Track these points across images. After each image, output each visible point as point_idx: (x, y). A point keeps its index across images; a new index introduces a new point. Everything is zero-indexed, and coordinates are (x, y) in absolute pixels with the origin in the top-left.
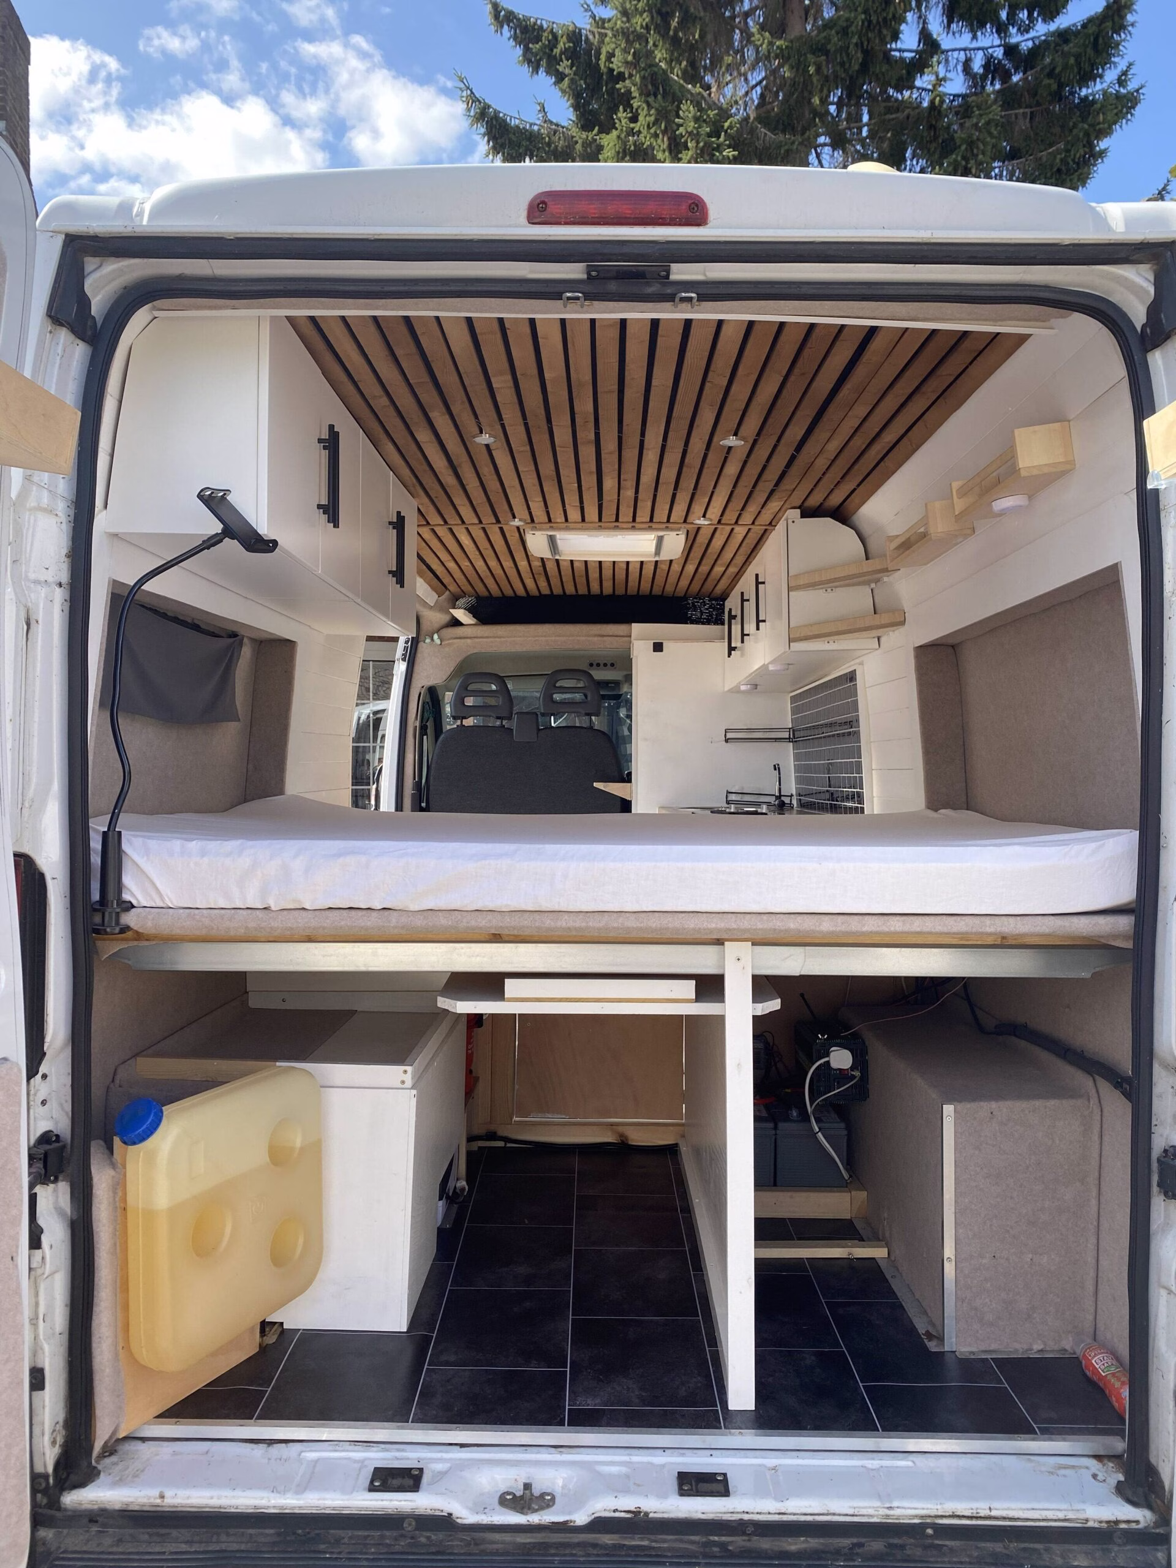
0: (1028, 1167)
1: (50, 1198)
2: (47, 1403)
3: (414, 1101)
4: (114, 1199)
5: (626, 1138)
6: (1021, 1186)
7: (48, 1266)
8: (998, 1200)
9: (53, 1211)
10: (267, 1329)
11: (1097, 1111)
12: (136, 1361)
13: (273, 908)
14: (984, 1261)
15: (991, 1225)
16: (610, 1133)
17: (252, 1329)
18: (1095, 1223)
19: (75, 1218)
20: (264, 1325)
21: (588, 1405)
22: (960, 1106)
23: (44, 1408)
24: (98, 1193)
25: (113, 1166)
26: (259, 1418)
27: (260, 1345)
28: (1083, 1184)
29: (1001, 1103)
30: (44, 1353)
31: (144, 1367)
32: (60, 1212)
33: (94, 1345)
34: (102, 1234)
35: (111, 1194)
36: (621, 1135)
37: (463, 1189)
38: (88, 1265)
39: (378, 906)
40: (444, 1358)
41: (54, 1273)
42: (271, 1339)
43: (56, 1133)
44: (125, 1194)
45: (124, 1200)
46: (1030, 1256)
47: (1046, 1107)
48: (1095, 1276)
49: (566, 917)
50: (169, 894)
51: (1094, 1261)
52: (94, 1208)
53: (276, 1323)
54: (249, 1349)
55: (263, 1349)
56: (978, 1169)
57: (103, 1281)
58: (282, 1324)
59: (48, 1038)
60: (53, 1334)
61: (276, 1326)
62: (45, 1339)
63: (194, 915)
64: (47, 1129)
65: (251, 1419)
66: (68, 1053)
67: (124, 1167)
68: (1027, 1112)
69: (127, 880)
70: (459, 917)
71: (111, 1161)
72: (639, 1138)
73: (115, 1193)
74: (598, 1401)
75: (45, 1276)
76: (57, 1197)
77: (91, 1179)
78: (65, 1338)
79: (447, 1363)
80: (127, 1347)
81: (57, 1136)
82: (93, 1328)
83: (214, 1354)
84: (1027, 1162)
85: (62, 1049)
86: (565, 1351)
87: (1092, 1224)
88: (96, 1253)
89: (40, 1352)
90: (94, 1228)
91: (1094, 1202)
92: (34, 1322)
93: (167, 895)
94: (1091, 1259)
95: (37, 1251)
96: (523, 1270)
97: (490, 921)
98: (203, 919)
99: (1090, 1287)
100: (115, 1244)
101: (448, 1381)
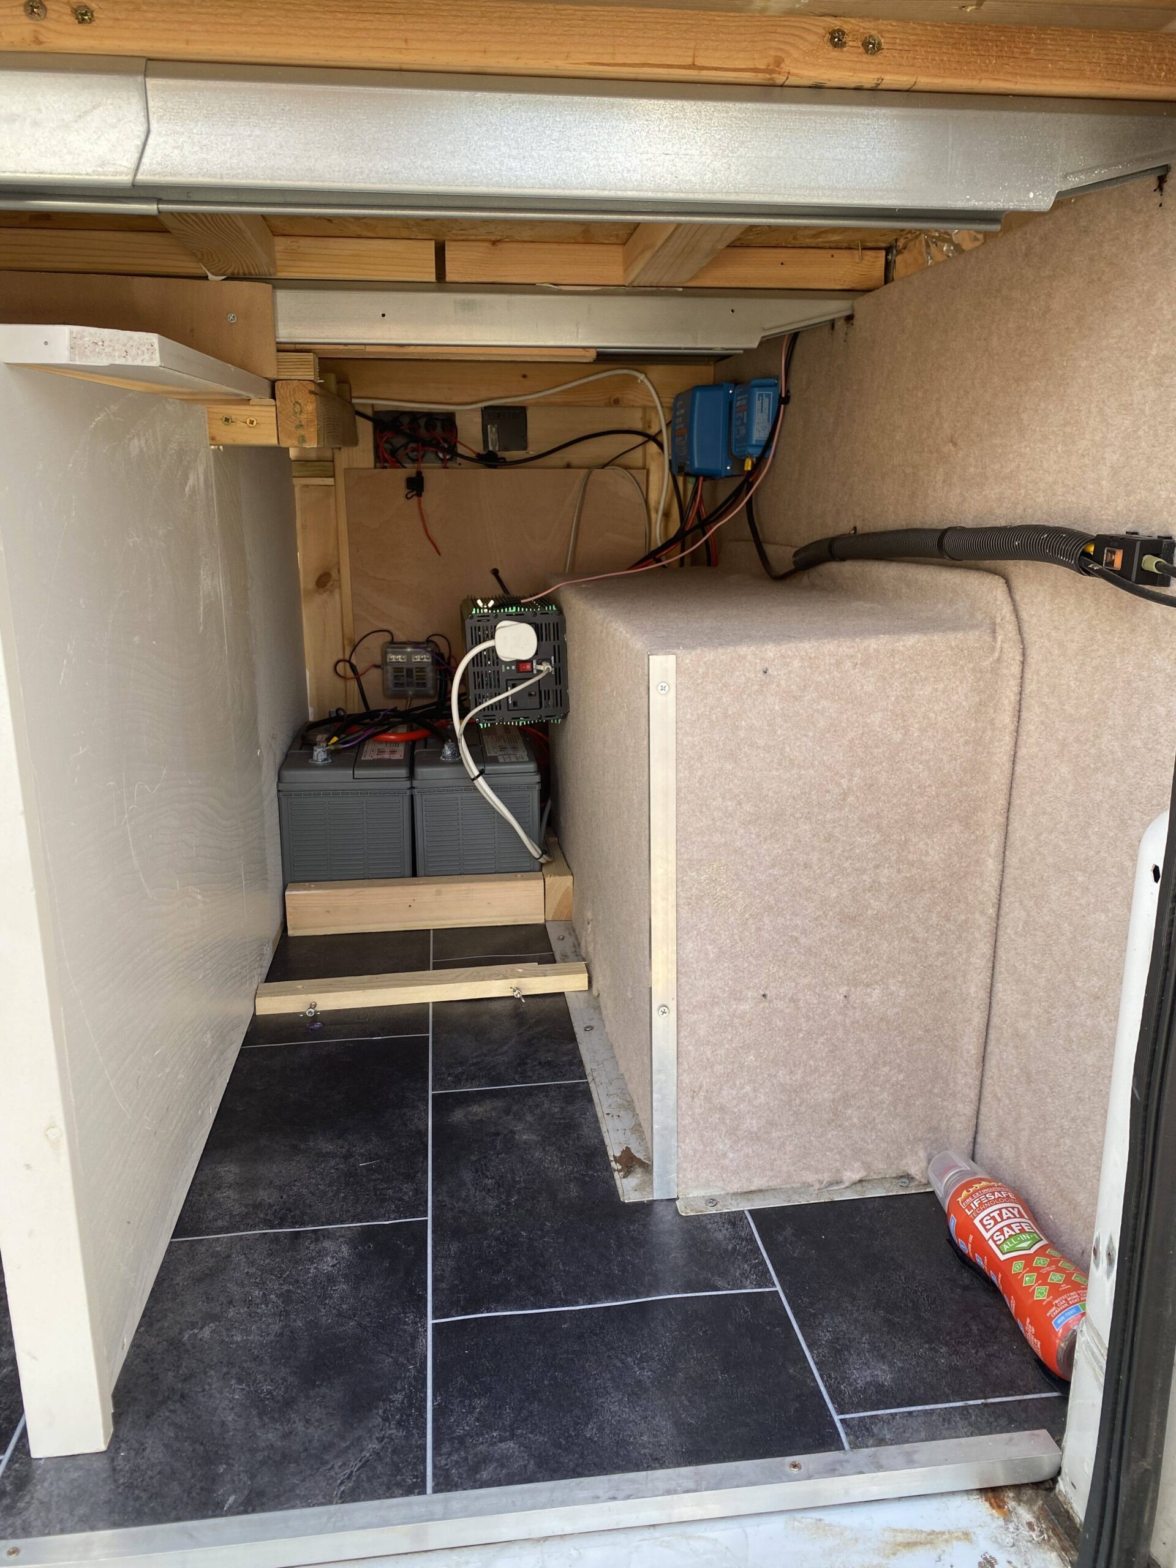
0: (845, 795)
6: (827, 840)
8: (775, 871)
11: (1013, 654)
14: (744, 1007)
15: (758, 929)
18: (991, 911)
22: (689, 657)
28: (967, 826)
29: (789, 648)
46: (844, 989)
47: (893, 653)
48: (983, 1027)
51: (983, 994)
56: (731, 805)
68: (848, 664)
84: (844, 783)
87: (983, 913)
91: (991, 865)
94: (975, 989)
99: (970, 1046)
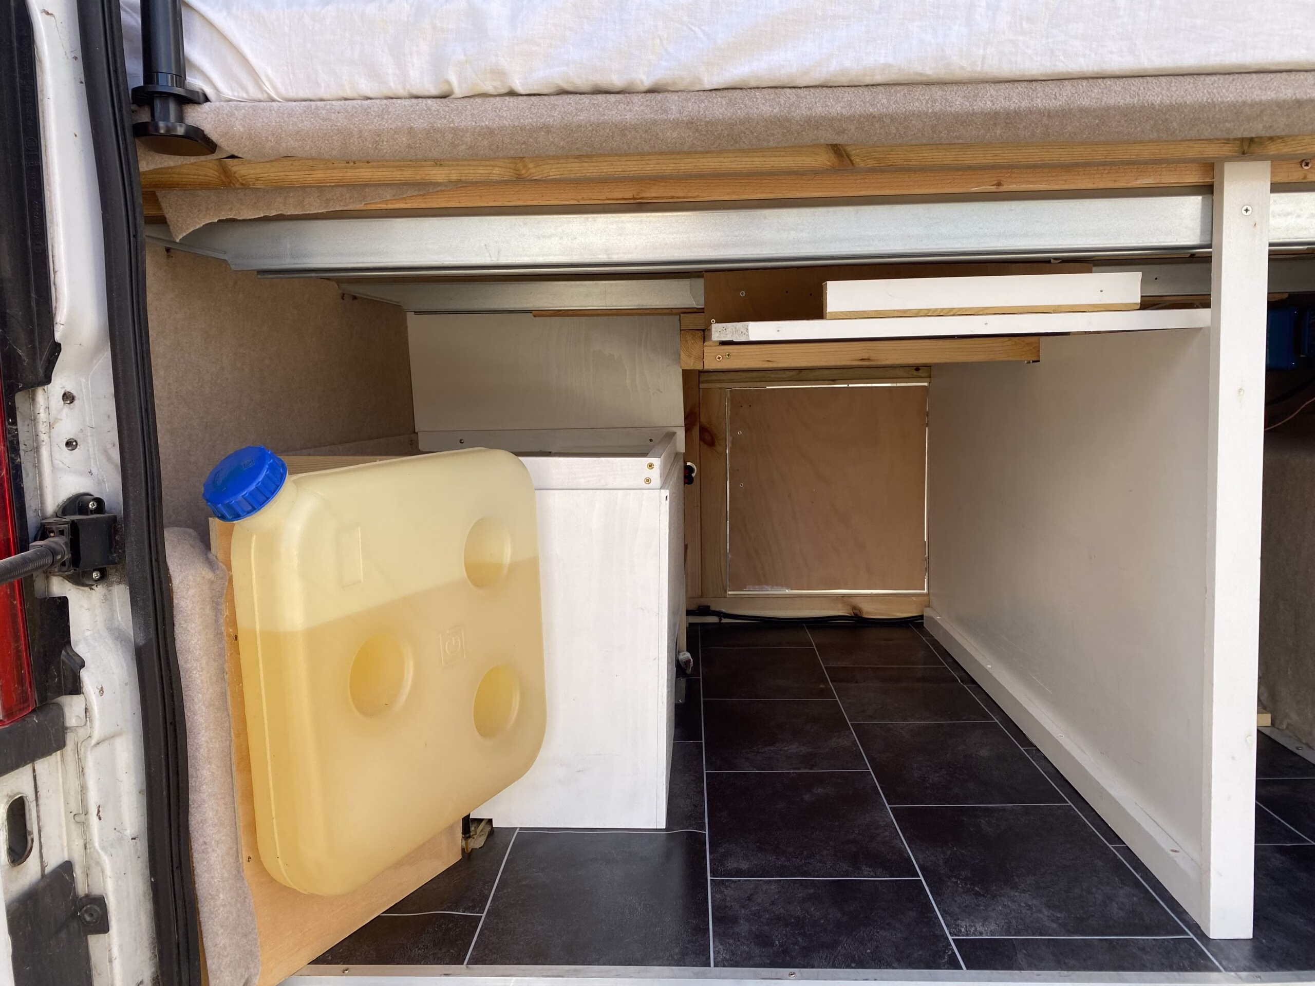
1: (98, 611)
2: (116, 952)
3: (666, 506)
4: (216, 621)
5: (860, 610)
7: (97, 723)
9: (105, 633)
10: (472, 829)
12: (273, 880)
13: (458, 92)
16: (840, 606)
17: (451, 829)
19: (141, 642)
20: (468, 824)
21: (981, 934)
23: (111, 961)
24: (183, 604)
25: (211, 564)
26: (475, 961)
27: (463, 849)
30: (103, 871)
31: (285, 888)
32: (117, 635)
33: (196, 856)
34: (196, 674)
35: (208, 610)
36: (854, 608)
37: (688, 661)
38: (174, 724)
39: (645, 80)
40: (731, 864)
41: (113, 737)
42: (478, 842)
43: (97, 495)
44: (233, 613)
45: (233, 621)
49: (992, 90)
50: (270, 71)
52: (178, 631)
53: (481, 820)
54: (452, 857)
55: (468, 856)
57: (203, 751)
58: (490, 821)
59: (62, 316)
60: (121, 840)
61: (483, 823)
62: (103, 848)
63: (317, 108)
64: (82, 491)
65: (462, 964)
66: (105, 360)
67: (229, 568)
69: (194, 51)
70: (793, 99)
71: (207, 558)
72: (872, 611)
73: (217, 610)
74: (993, 927)
75: (93, 742)
76: (112, 610)
77: (169, 580)
78: (142, 845)
79: (739, 873)
80: (255, 858)
81: (99, 501)
82: (191, 829)
83: (398, 865)
85: (97, 350)
86: (902, 851)
88: (187, 704)
89: (95, 870)
90: (181, 662)
92: (81, 818)
93: (267, 76)
95: (75, 697)
96: (794, 748)
97: (850, 104)
98: (333, 116)
100: (223, 694)
101: (749, 898)
